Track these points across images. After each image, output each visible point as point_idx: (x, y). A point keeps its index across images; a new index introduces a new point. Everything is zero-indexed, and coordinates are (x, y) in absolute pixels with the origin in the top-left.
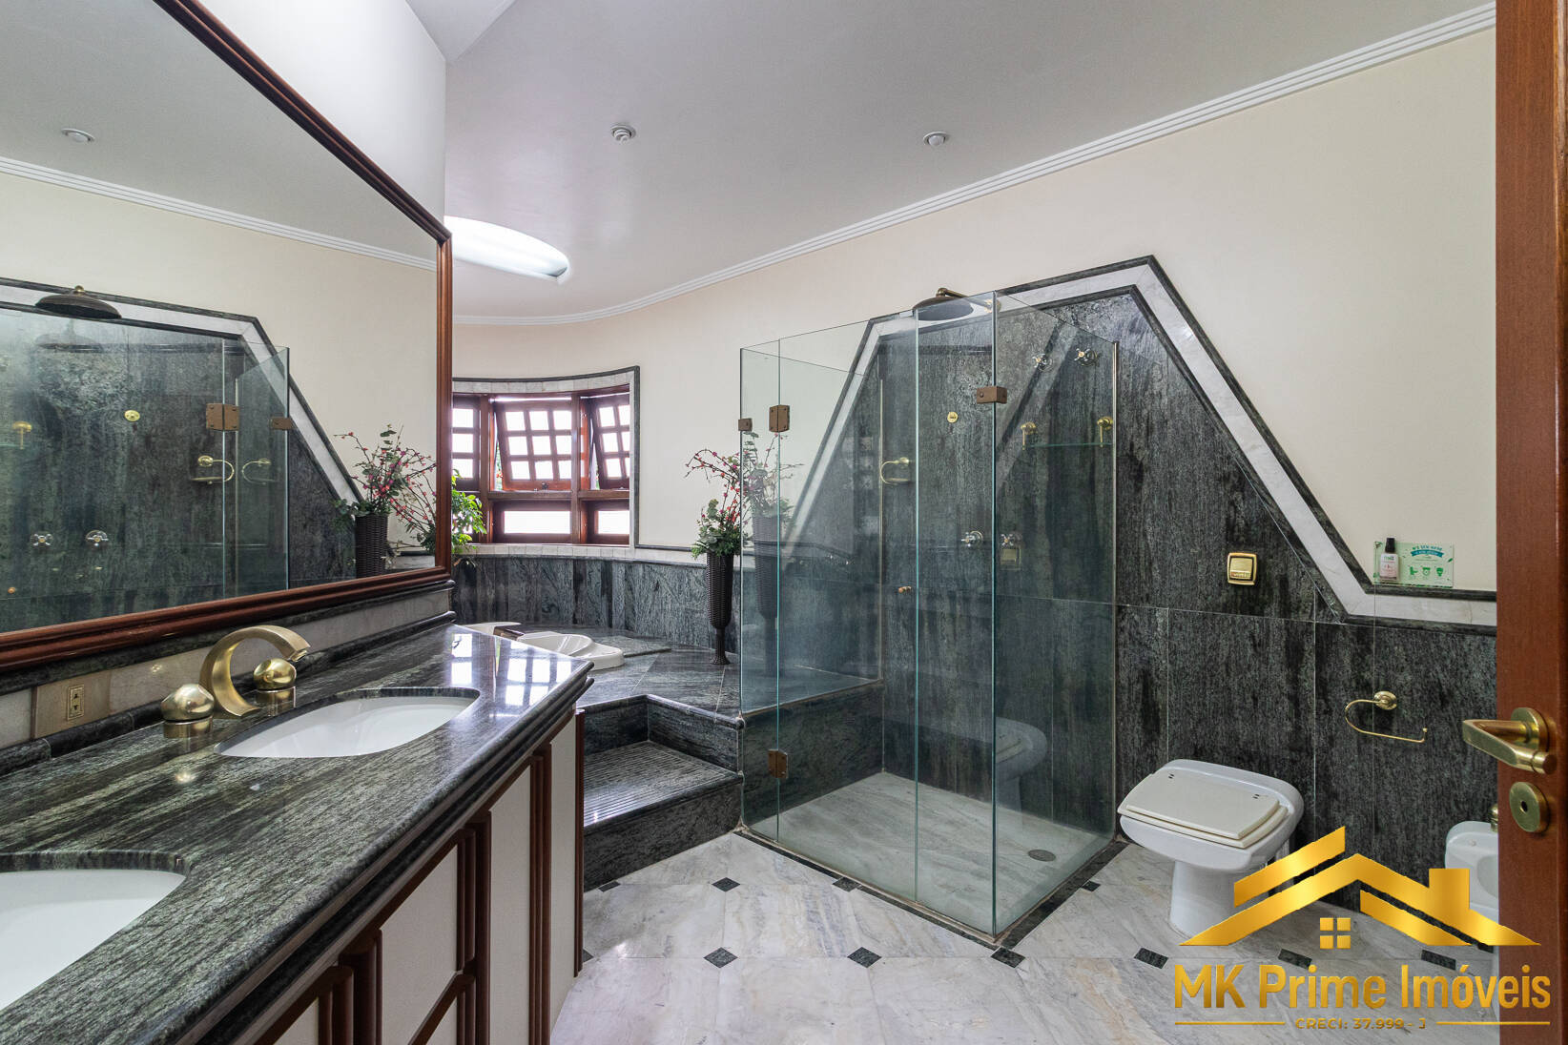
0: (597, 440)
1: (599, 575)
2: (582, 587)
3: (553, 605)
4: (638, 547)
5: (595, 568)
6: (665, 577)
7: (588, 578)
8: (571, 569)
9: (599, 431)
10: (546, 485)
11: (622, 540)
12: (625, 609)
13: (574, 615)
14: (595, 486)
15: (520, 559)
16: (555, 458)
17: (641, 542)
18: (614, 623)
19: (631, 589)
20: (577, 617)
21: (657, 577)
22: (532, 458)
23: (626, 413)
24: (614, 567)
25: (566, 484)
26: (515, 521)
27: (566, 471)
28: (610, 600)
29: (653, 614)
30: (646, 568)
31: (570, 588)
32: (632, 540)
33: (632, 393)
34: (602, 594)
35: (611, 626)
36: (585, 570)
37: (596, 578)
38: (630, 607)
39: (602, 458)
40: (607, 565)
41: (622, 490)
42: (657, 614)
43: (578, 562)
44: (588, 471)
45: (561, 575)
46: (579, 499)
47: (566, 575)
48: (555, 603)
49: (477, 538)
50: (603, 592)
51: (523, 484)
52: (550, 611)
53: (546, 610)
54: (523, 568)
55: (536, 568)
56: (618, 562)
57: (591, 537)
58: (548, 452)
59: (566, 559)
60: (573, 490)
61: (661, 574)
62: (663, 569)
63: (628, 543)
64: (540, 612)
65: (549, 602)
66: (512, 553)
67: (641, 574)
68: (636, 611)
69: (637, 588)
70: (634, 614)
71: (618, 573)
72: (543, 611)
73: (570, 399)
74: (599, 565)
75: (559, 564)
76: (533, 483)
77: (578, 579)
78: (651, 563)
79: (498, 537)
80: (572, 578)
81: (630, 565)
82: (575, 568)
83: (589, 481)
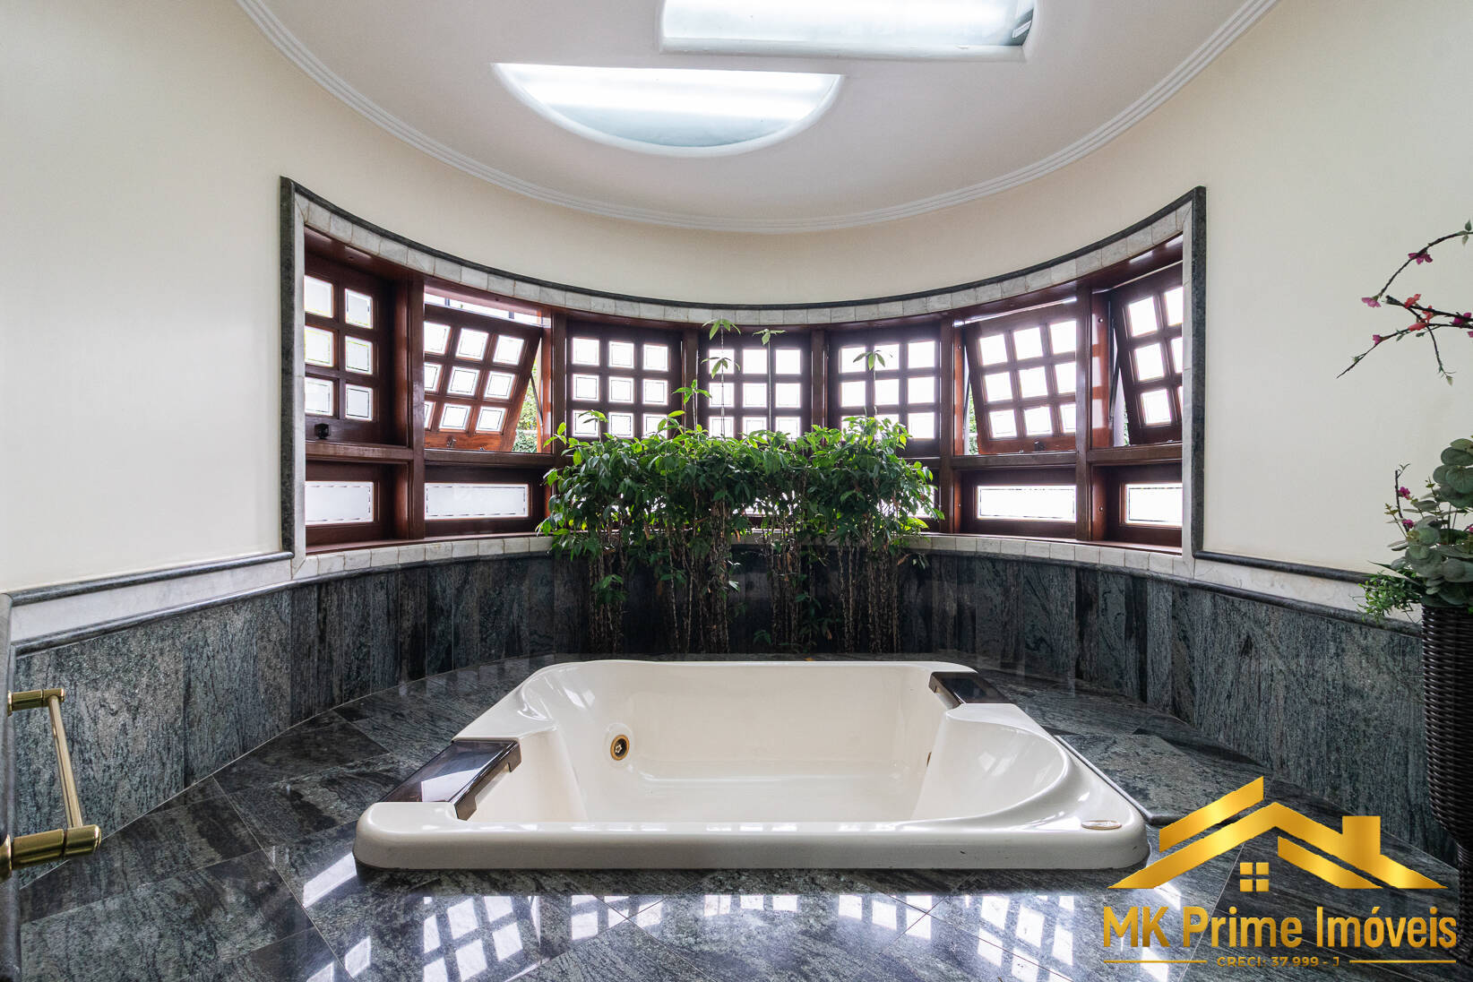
0: (1125, 364)
1: (1122, 599)
2: (1091, 617)
3: (1042, 640)
4: (1200, 554)
5: (1114, 588)
6: (1270, 629)
7: (1101, 602)
8: (1072, 583)
9: (1128, 345)
10: (1041, 443)
11: (1169, 537)
12: (1172, 674)
13: (1078, 664)
14: (1123, 438)
15: (993, 560)
16: (1054, 400)
17: (1209, 546)
18: (1150, 695)
19: (1185, 638)
20: (1082, 667)
21: (1247, 626)
22: (1019, 405)
23: (1177, 301)
24: (1151, 590)
25: (1069, 441)
26: (994, 502)
27: (1070, 419)
28: (1142, 649)
29: (1236, 704)
30: (1220, 601)
31: (1070, 616)
32: (1187, 538)
33: (1187, 260)
34: (1128, 637)
35: (1143, 697)
36: (1096, 590)
37: (1116, 604)
38: (1185, 679)
39: (1134, 390)
40: (1137, 584)
41: (1170, 443)
42: (1247, 707)
43: (1085, 573)
44: (1108, 417)
45: (1055, 592)
46: (1089, 464)
47: (1063, 596)
48: (1047, 639)
49: (933, 525)
50: (1129, 631)
51: (1008, 445)
52: (1038, 648)
53: (1032, 645)
54: (997, 574)
55: (1017, 577)
56: (1158, 581)
57: (1113, 528)
58: (1043, 391)
59: (1064, 566)
60: (1081, 447)
61: (1257, 622)
62: (1262, 611)
63: (1179, 545)
64: (1022, 647)
65: (1038, 635)
66: (981, 549)
67: (1207, 612)
68: (1197, 686)
69: (1199, 639)
70: (1193, 690)
71: (1159, 606)
72: (1028, 646)
73: (1074, 300)
74: (1122, 581)
75: (1052, 572)
76: (1022, 442)
77: (1084, 605)
78: (1232, 593)
79: (970, 523)
80: (1073, 599)
81: (1185, 591)
82: (1078, 582)
83: (1109, 434)
